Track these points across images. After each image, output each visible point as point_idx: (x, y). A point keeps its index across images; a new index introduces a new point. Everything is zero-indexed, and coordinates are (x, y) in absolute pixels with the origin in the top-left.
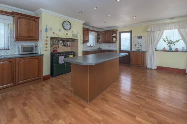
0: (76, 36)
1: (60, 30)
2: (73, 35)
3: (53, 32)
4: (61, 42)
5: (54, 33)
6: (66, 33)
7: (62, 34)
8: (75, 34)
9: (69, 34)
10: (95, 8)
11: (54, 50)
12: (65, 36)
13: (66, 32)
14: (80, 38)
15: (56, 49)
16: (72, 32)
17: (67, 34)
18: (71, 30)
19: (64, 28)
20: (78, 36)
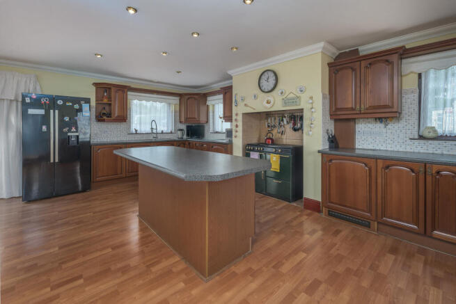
1: (255, 96)
5: (246, 105)
6: (266, 101)
8: (292, 96)
9: (272, 101)
13: (266, 97)
16: (282, 93)
17: (268, 102)
19: (261, 90)
20: (302, 100)
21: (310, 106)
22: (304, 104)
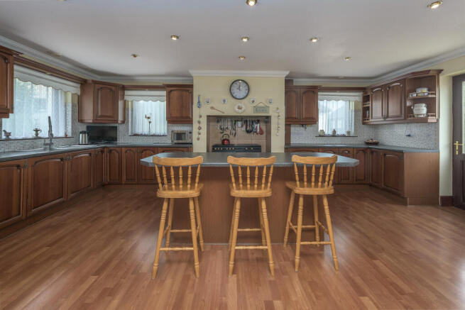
0: (265, 108)
1: (224, 101)
2: (256, 109)
3: (211, 105)
4: (239, 124)
5: (212, 108)
6: (237, 107)
7: (230, 108)
8: (261, 105)
9: (244, 108)
10: (245, 40)
11: (224, 140)
12: (235, 112)
13: (238, 103)
14: (277, 112)
15: (227, 138)
16: (253, 102)
17: (240, 108)
18: (251, 97)
19: (233, 96)
20: (271, 109)
21: (277, 115)
22: (271, 113)
